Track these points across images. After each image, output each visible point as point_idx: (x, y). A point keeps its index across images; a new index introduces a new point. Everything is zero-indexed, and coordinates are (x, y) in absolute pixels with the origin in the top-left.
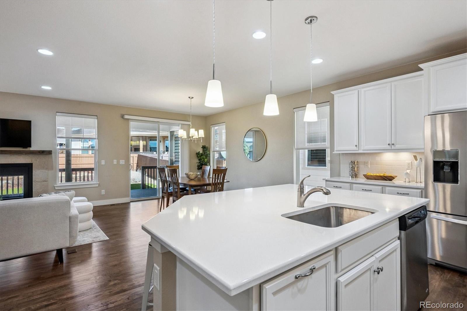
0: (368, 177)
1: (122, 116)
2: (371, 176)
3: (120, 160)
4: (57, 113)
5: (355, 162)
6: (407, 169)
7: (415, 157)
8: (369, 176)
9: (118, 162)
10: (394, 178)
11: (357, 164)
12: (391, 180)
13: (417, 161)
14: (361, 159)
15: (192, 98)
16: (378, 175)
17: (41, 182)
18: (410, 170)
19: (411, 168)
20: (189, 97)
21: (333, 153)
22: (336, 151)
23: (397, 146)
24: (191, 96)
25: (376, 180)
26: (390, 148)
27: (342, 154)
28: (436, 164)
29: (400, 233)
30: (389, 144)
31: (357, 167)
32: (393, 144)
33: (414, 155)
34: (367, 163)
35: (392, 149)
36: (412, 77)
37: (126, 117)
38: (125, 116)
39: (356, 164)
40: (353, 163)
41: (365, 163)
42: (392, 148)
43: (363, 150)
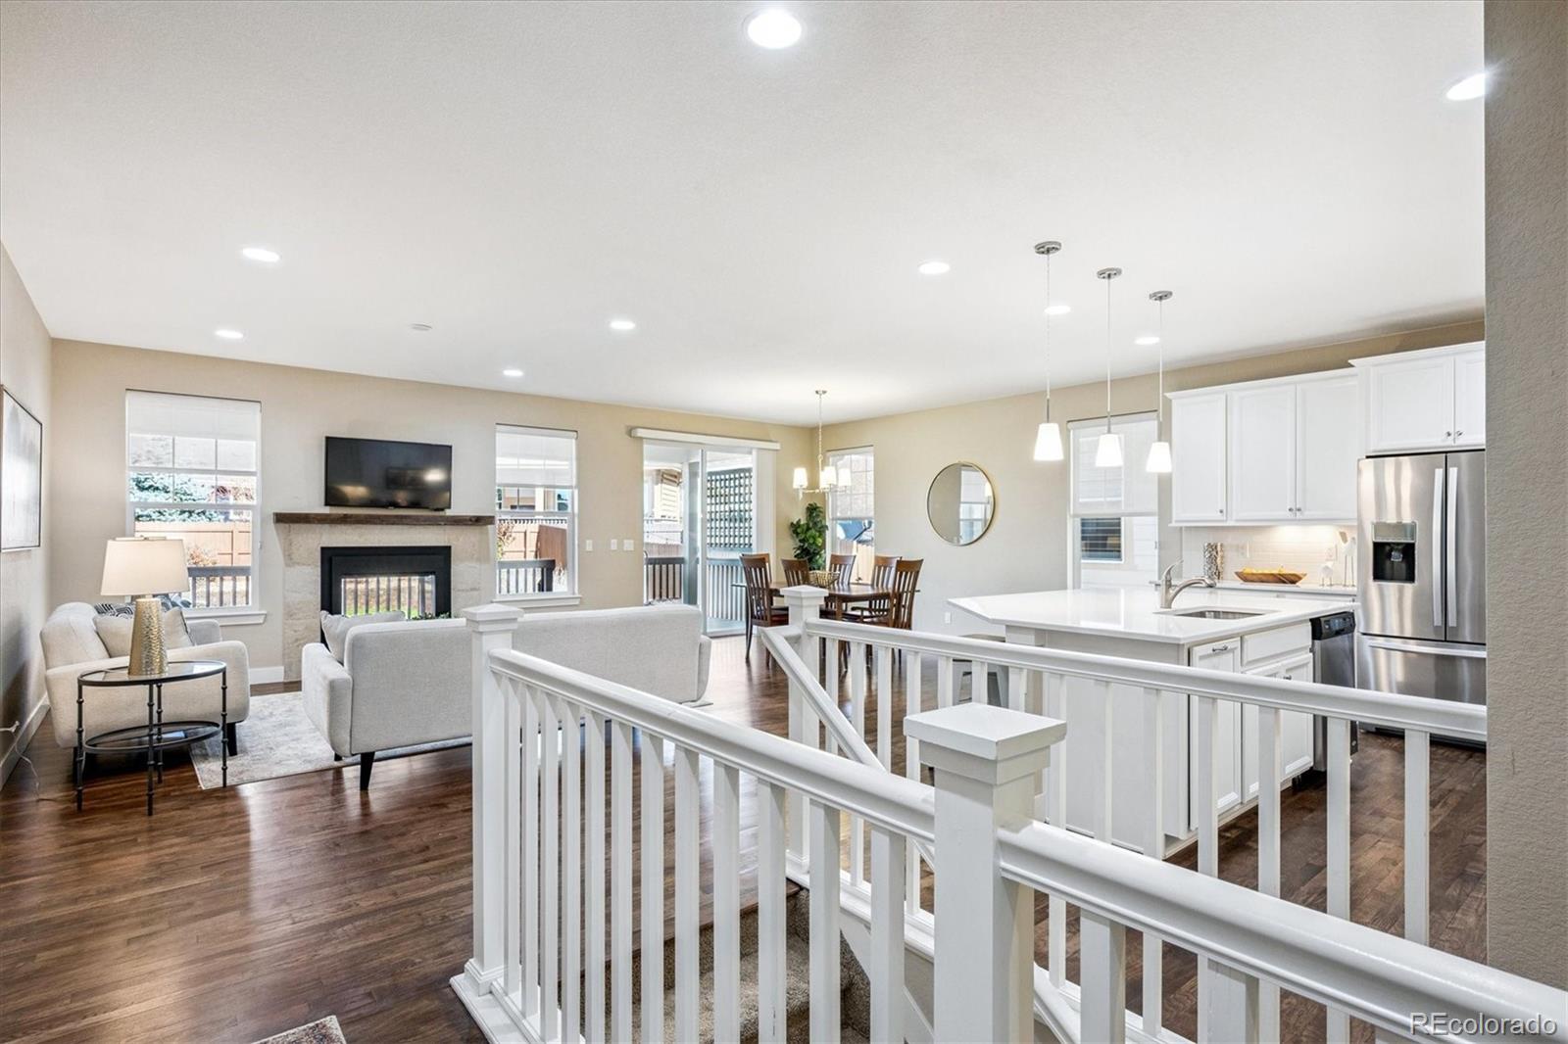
0: (1245, 578)
1: (630, 431)
2: (1253, 574)
3: (625, 541)
4: (498, 427)
5: (1216, 547)
6: (1327, 560)
7: (1343, 536)
8: (1248, 574)
9: (621, 544)
10: (1300, 578)
11: (1222, 550)
12: (1293, 582)
13: (1348, 543)
14: (1229, 540)
15: (824, 392)
16: (1266, 572)
17: (467, 591)
18: (1332, 563)
19: (1334, 557)
20: (817, 392)
21: (1170, 525)
22: (1177, 521)
23: (1307, 514)
24: (820, 388)
25: (1262, 582)
26: (1292, 517)
27: (1187, 527)
28: (1379, 547)
29: (1313, 644)
30: (1290, 510)
31: (1222, 557)
32: (1299, 510)
33: (1342, 530)
34: (1243, 547)
35: (1295, 520)
36: (1332, 378)
37: (641, 433)
38: (639, 430)
39: (1219, 548)
40: (1212, 548)
41: (1241, 549)
42: (1297, 515)
43: (1237, 521)
